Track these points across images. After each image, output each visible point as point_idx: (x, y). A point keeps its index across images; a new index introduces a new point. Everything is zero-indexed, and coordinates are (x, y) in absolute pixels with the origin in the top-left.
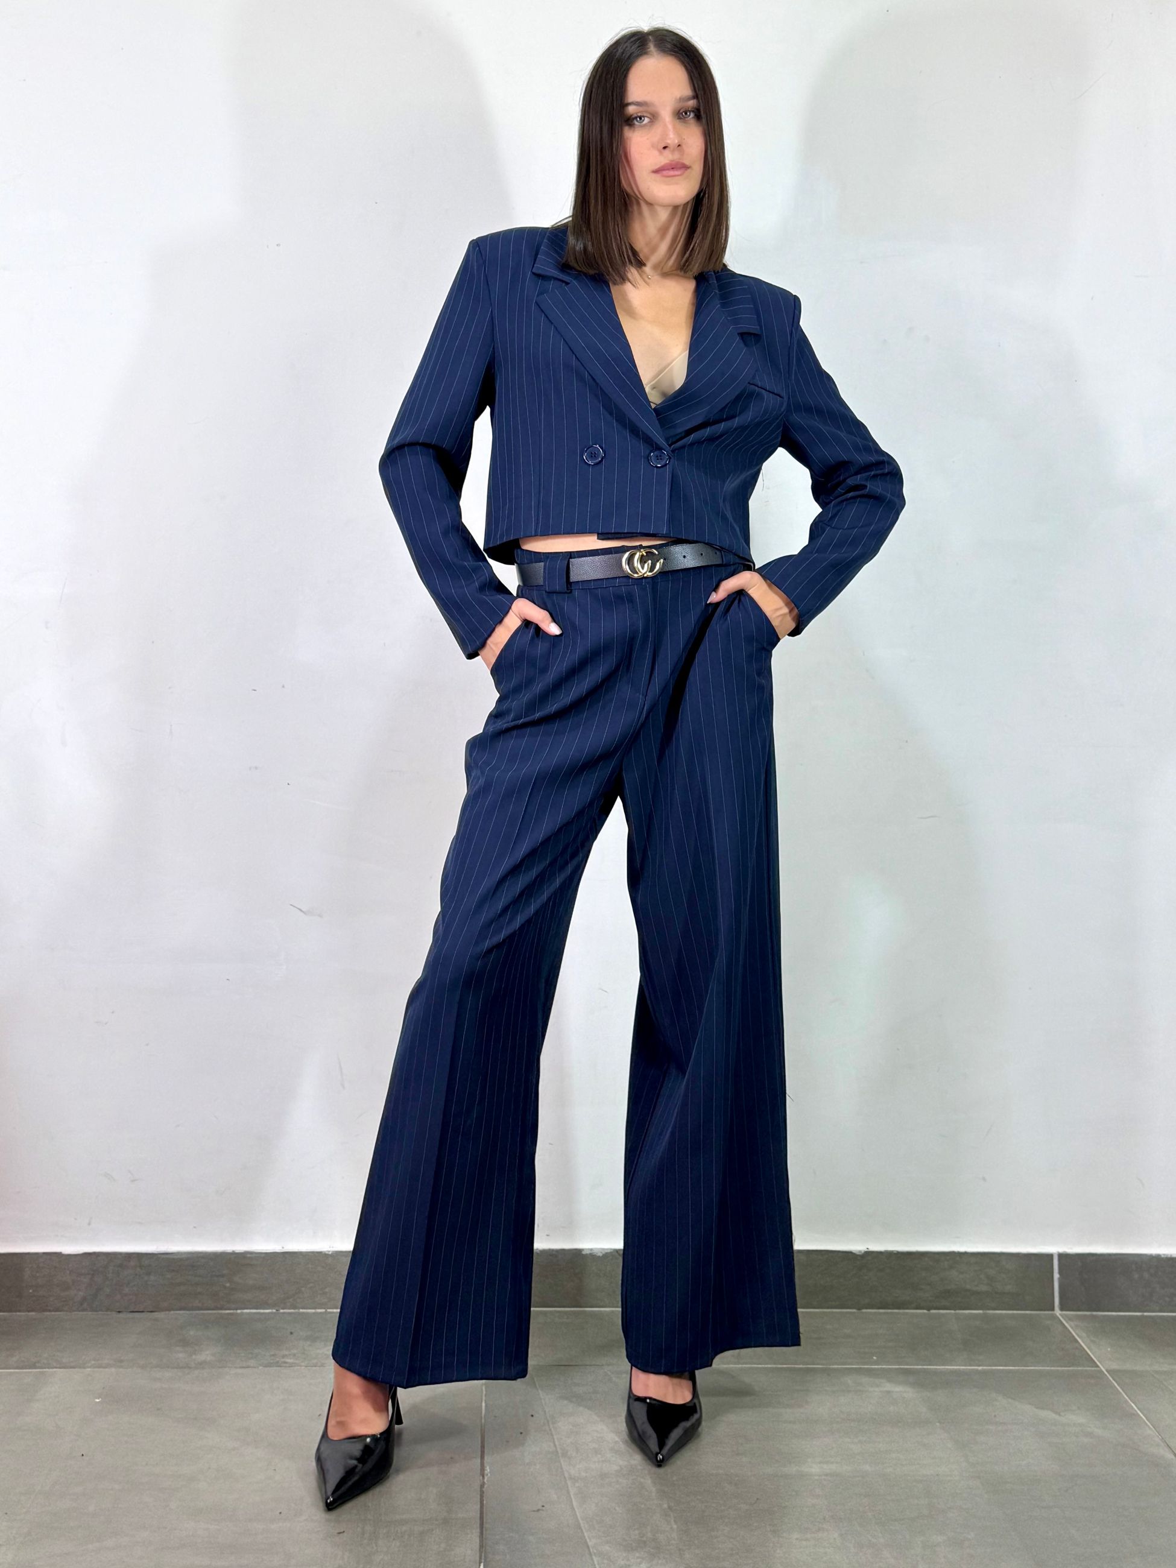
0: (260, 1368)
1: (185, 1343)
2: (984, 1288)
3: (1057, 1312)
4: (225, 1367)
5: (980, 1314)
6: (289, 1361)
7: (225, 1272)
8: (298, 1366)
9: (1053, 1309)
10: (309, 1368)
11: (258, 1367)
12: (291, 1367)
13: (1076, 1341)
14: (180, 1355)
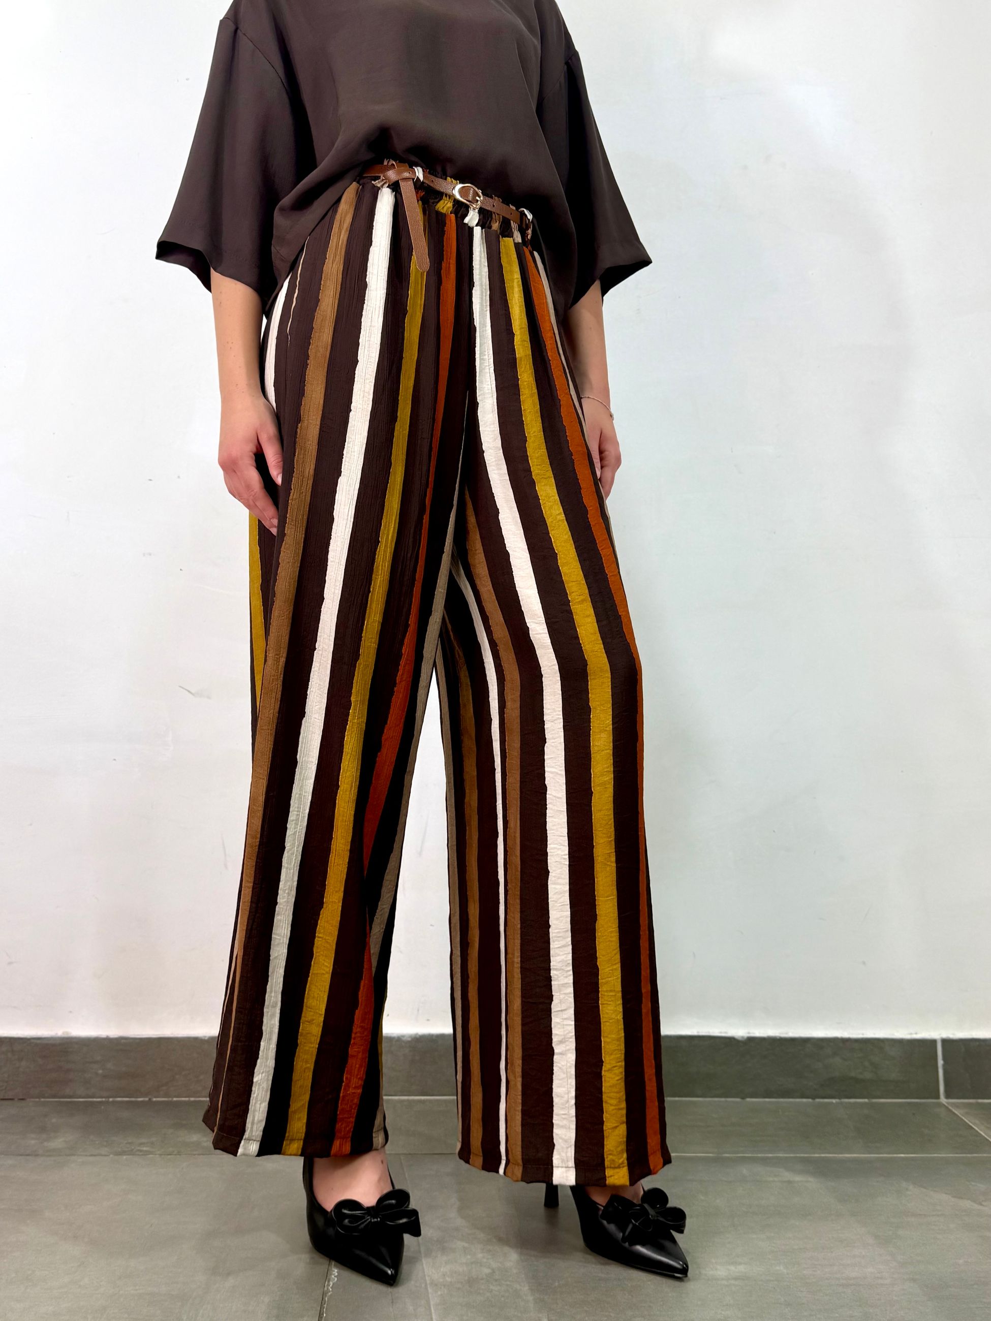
0: (111, 1156)
1: (43, 1129)
2: (868, 1075)
3: (943, 1099)
4: (74, 1155)
5: (865, 1103)
6: (145, 1149)
7: (99, 1058)
8: (153, 1154)
9: (938, 1097)
10: (163, 1156)
11: (109, 1155)
12: (145, 1155)
13: (973, 1128)
14: (32, 1142)
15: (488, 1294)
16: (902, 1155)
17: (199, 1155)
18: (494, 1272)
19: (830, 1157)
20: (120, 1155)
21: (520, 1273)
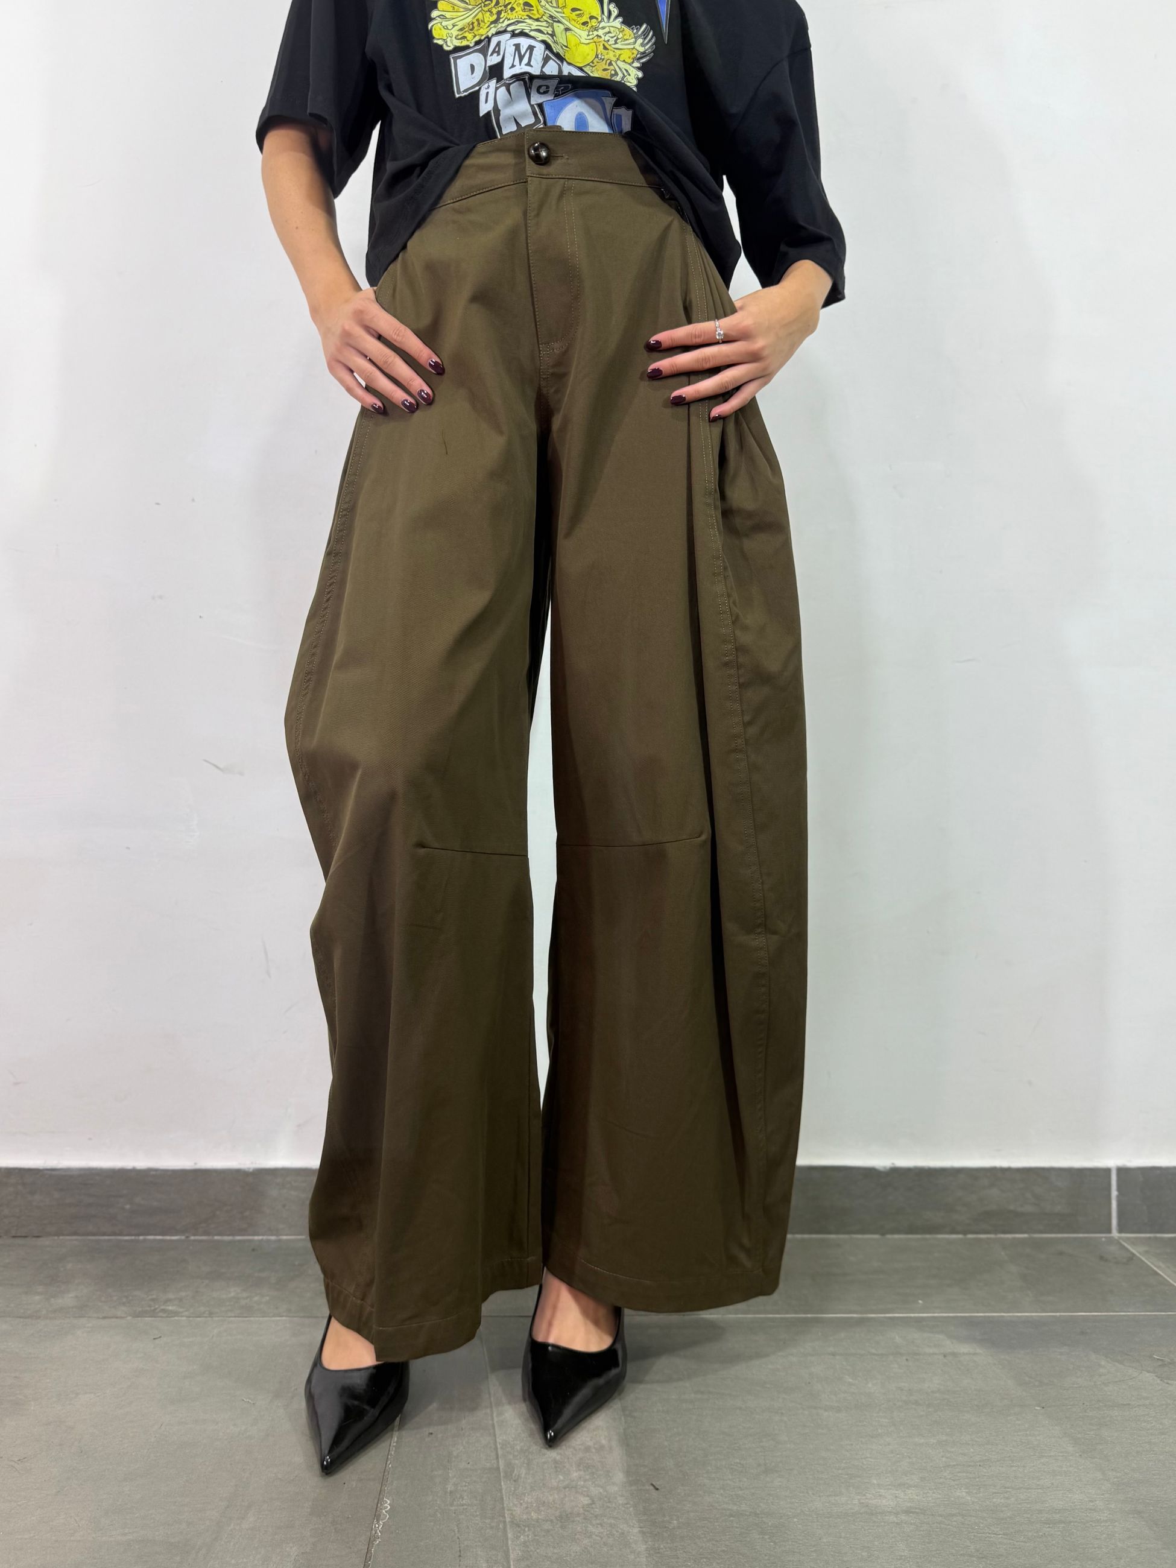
0: (129, 1318)
1: (53, 1280)
2: (1029, 1208)
3: (1115, 1234)
4: (85, 1317)
5: (1025, 1239)
6: (170, 1308)
7: (126, 1191)
8: (178, 1316)
9: (1109, 1231)
10: (191, 1319)
11: (126, 1317)
12: (170, 1317)
13: (1157, 1273)
14: (37, 1298)
15: (586, 1541)
16: (1083, 1314)
17: (235, 1317)
18: (593, 1503)
20: (139, 1317)
21: (627, 1504)
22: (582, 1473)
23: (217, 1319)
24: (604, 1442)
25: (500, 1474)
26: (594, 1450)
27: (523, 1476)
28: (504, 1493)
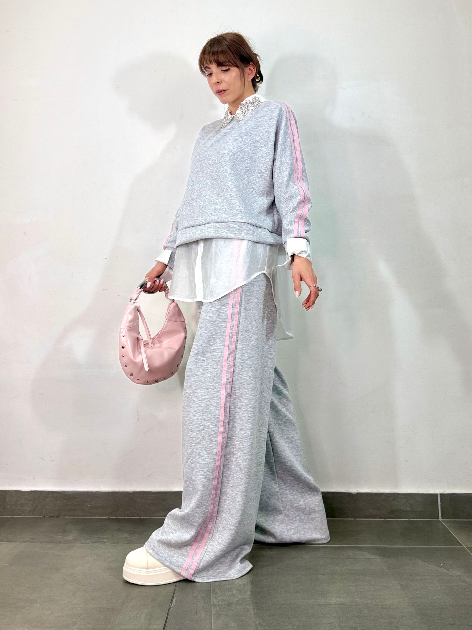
1: (65, 531)
2: (408, 509)
4: (76, 543)
5: (407, 521)
6: (105, 540)
7: (88, 500)
8: (107, 543)
9: (438, 518)
10: (111, 544)
11: (90, 543)
12: (104, 543)
13: (451, 533)
14: (60, 537)
15: (236, 610)
16: (419, 546)
17: (126, 543)
18: (239, 600)
19: (388, 547)
20: (95, 543)
21: (251, 600)
22: (237, 592)
23: (120, 544)
24: (245, 583)
25: (211, 591)
26: (242, 585)
27: (218, 592)
28: (212, 596)
